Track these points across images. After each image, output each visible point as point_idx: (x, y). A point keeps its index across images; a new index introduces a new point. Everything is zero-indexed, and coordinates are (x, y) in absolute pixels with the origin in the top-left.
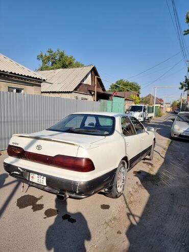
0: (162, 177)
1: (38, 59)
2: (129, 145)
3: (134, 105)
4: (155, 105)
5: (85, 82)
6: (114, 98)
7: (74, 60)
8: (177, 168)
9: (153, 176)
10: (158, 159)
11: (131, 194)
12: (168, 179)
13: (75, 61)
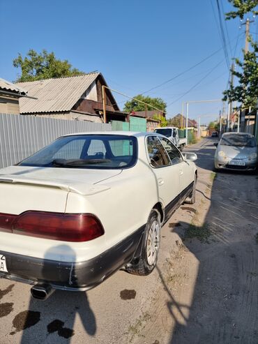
0: (212, 229)
1: (15, 65)
2: (162, 182)
3: (160, 128)
4: (188, 128)
5: (88, 97)
6: (131, 118)
7: (70, 66)
8: (231, 212)
9: (198, 228)
10: (202, 202)
11: (170, 263)
12: (221, 231)
13: (72, 68)
